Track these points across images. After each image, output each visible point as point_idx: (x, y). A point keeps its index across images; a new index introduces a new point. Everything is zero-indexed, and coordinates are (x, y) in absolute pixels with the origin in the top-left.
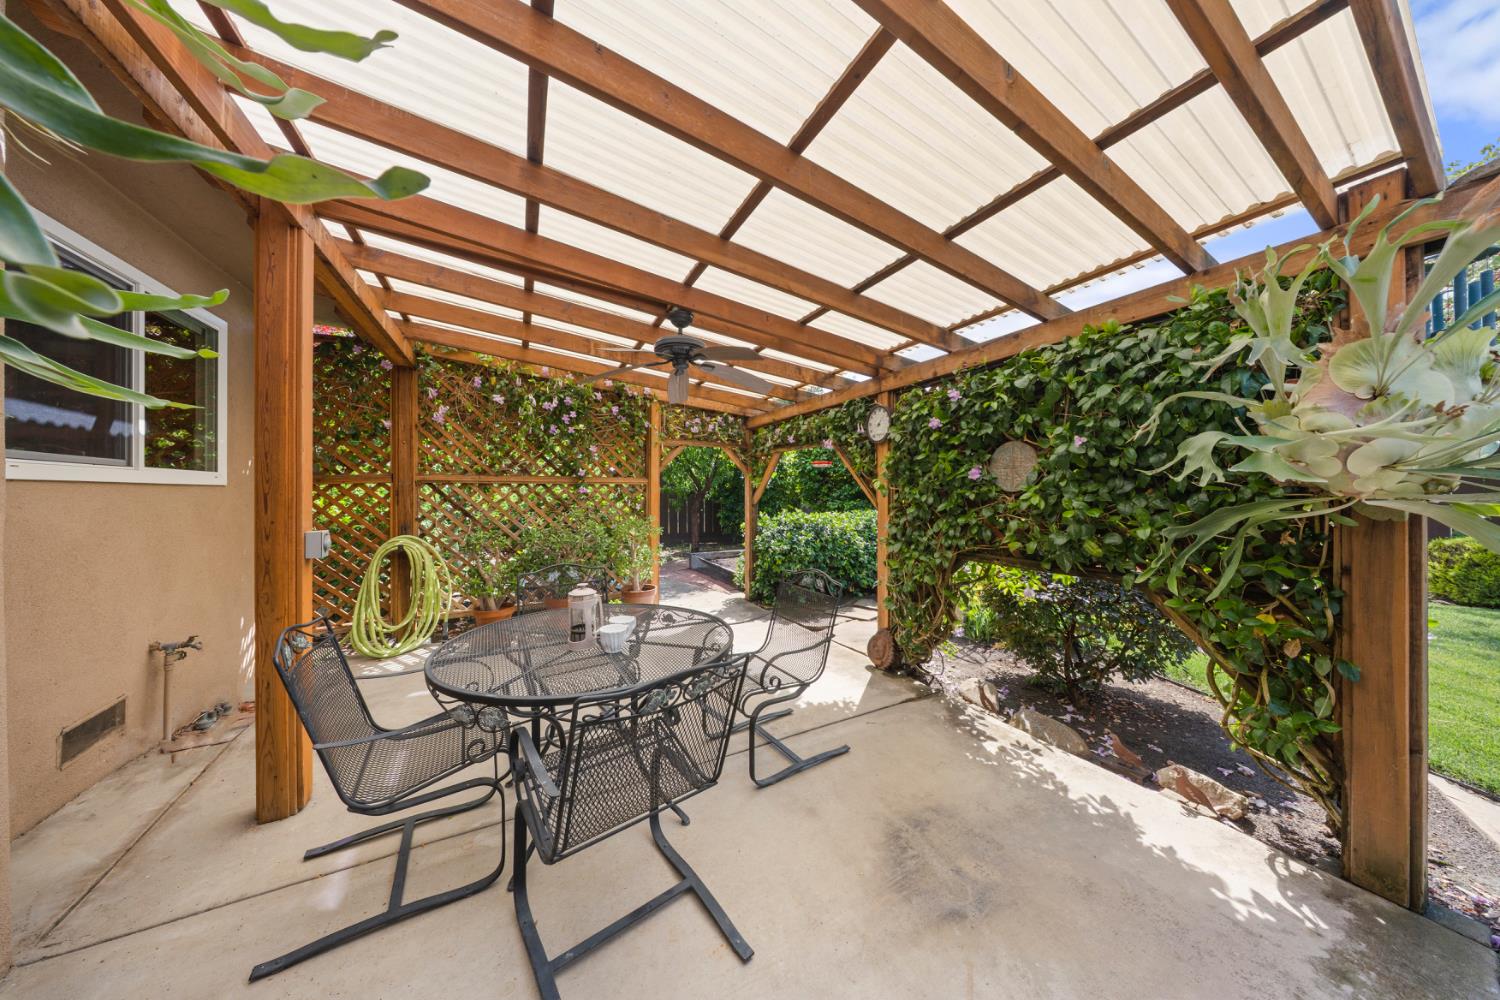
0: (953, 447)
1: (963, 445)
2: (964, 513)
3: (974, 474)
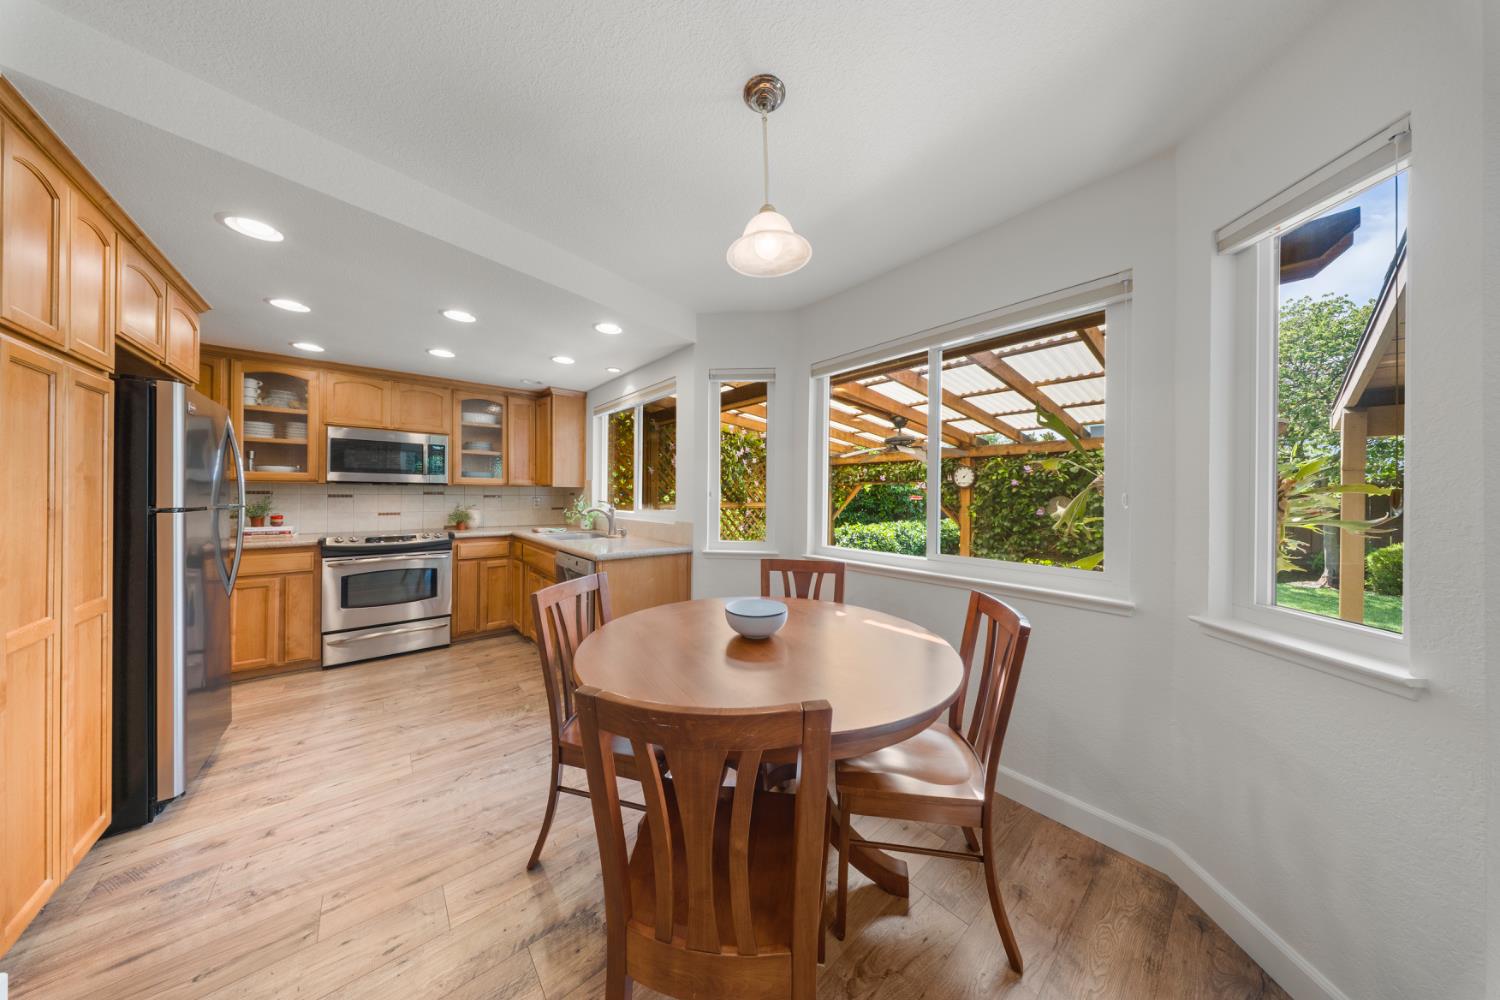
0: (1024, 496)
1: (1031, 496)
2: (1030, 532)
3: (1040, 512)
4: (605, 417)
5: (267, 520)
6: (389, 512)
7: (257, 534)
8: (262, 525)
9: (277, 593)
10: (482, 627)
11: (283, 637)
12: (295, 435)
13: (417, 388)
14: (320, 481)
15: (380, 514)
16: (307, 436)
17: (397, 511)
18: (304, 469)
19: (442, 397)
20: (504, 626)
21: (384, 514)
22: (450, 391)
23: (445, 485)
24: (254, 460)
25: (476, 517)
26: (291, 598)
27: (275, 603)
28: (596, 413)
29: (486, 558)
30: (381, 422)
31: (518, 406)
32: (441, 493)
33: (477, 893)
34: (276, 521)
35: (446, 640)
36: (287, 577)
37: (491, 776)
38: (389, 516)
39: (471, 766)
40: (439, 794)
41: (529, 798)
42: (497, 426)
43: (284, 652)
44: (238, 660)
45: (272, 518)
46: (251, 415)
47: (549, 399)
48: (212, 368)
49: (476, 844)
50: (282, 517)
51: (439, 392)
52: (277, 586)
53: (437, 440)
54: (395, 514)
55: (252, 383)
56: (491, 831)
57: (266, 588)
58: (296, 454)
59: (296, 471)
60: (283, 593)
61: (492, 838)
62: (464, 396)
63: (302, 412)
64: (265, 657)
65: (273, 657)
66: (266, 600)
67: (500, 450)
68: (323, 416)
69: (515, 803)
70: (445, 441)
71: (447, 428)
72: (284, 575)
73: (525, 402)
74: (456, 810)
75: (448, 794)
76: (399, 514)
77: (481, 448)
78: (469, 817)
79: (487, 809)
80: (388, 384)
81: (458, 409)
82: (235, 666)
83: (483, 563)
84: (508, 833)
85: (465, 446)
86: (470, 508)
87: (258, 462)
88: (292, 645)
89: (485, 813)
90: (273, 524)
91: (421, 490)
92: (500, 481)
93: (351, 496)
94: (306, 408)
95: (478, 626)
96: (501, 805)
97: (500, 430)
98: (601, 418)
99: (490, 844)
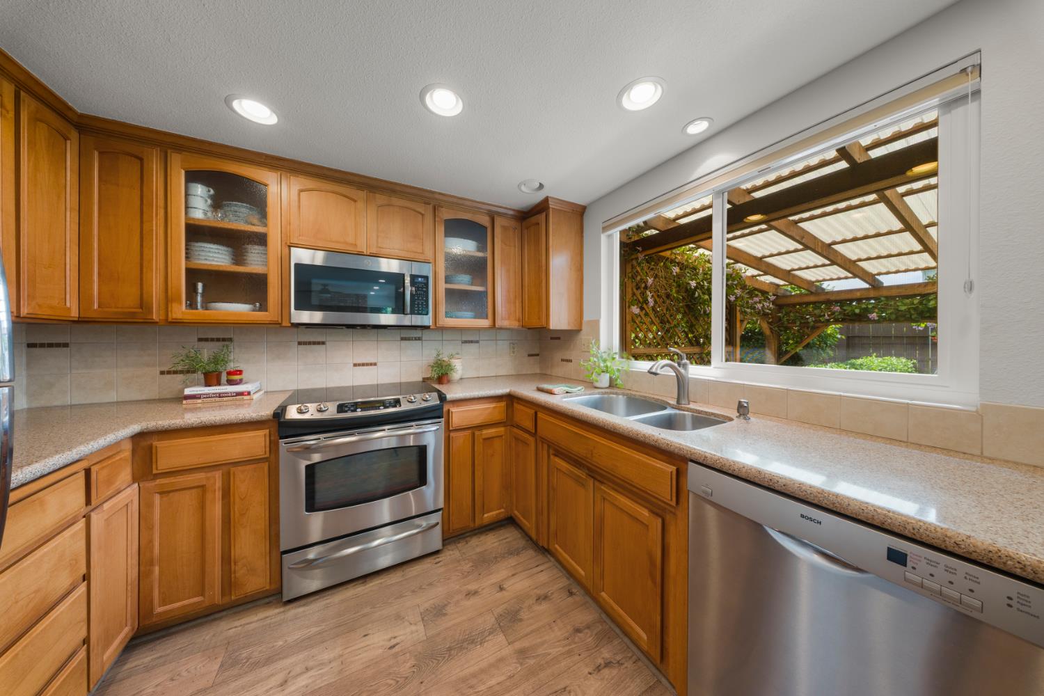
4: (616, 235)
5: (224, 378)
6: (365, 361)
7: (208, 396)
8: (219, 384)
9: (219, 495)
10: (478, 523)
11: (227, 559)
12: (255, 262)
13: (396, 201)
14: (284, 324)
15: (355, 365)
16: (266, 264)
17: (373, 361)
18: (263, 308)
19: (423, 215)
20: (502, 516)
21: (359, 365)
22: (430, 207)
23: (427, 328)
24: (203, 295)
25: (459, 368)
26: (237, 500)
27: (216, 510)
28: (605, 229)
29: (480, 427)
30: (356, 245)
31: (504, 228)
32: (419, 339)
34: (234, 377)
35: (437, 544)
36: (233, 469)
38: (365, 367)
42: (480, 254)
43: (229, 583)
44: (164, 602)
45: (229, 373)
46: (196, 233)
47: (544, 214)
48: (141, 160)
50: (240, 372)
51: (421, 208)
52: (218, 484)
53: (417, 269)
54: (371, 364)
55: (200, 190)
57: (202, 487)
58: (254, 287)
59: (254, 311)
60: (226, 493)
62: (446, 214)
63: (259, 229)
64: (203, 595)
65: (215, 595)
66: (202, 506)
67: (484, 283)
68: (285, 235)
70: (426, 270)
71: (429, 254)
72: (227, 468)
73: (513, 223)
76: (375, 364)
77: (463, 282)
80: (362, 194)
81: (441, 230)
82: (160, 614)
83: (477, 433)
85: (448, 280)
86: (452, 356)
87: (209, 300)
88: (240, 572)
90: (230, 382)
91: (398, 334)
92: (485, 323)
93: (323, 343)
94: (266, 225)
95: (474, 520)
97: (484, 260)
98: (610, 236)
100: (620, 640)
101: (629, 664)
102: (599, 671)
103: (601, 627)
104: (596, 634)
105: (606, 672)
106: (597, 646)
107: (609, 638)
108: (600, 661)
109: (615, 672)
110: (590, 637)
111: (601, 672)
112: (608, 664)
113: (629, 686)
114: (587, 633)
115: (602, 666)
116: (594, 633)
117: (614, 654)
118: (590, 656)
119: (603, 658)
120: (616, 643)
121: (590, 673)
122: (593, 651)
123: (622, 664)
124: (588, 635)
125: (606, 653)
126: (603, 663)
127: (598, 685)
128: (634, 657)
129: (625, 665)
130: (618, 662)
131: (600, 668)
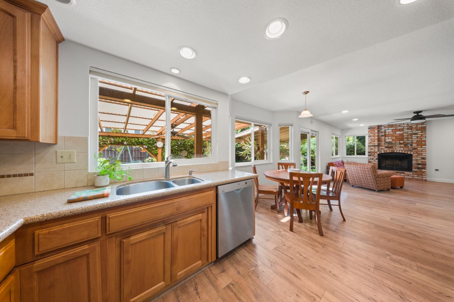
33: (335, 241)
37: (305, 258)
39: (305, 268)
40: (324, 269)
41: (305, 243)
49: (328, 248)
56: (322, 247)
61: (323, 245)
69: (310, 246)
74: (324, 259)
75: (322, 266)
78: (323, 254)
79: (317, 251)
84: (319, 243)
89: (318, 251)
96: (313, 249)
99: (325, 245)
100: (186, 282)
101: (197, 281)
102: (198, 293)
103: (179, 291)
104: (182, 293)
105: (199, 290)
106: (188, 293)
107: (185, 287)
108: (194, 292)
109: (199, 287)
110: (183, 297)
111: (199, 292)
112: (196, 289)
113: (205, 282)
114: (181, 298)
115: (197, 292)
116: (181, 294)
117: (192, 286)
118: (192, 297)
119: (193, 291)
120: (187, 284)
121: (200, 297)
122: (190, 295)
123: (196, 283)
124: (182, 297)
125: (191, 289)
126: (195, 291)
127: (204, 294)
128: (194, 278)
129: (197, 282)
130: (196, 285)
131: (197, 293)
